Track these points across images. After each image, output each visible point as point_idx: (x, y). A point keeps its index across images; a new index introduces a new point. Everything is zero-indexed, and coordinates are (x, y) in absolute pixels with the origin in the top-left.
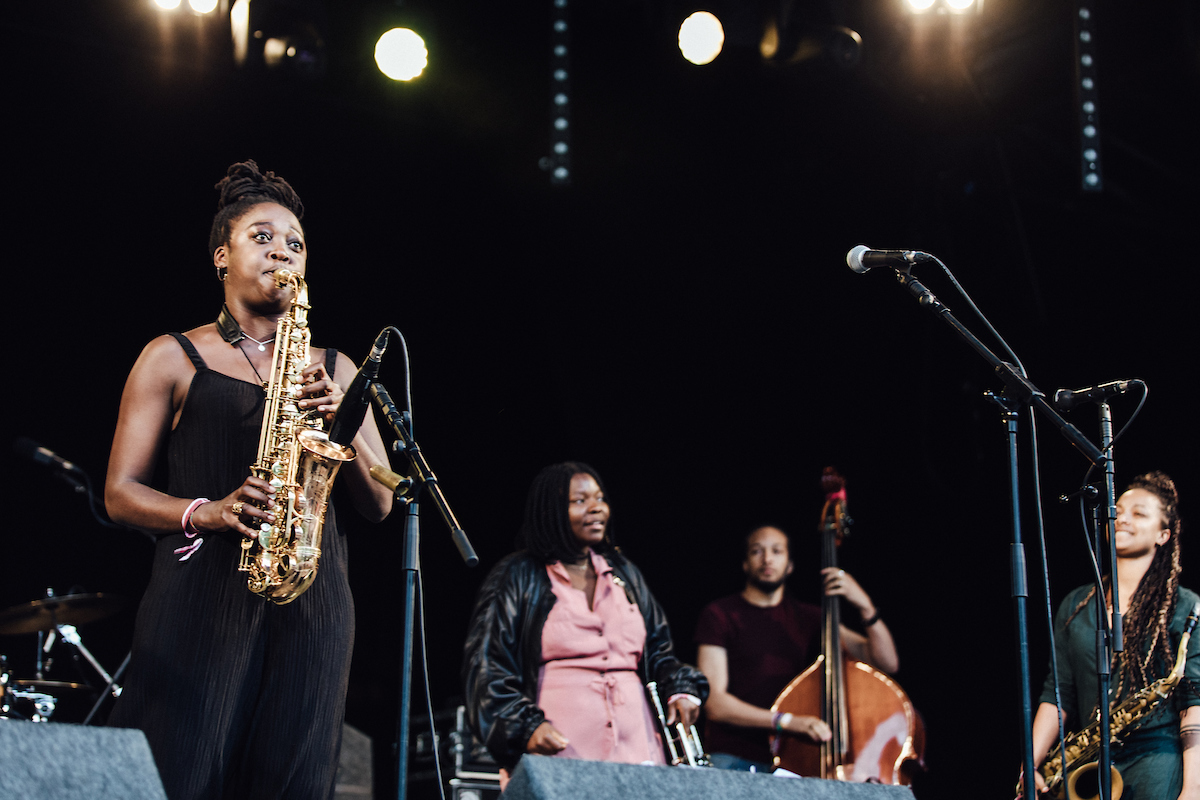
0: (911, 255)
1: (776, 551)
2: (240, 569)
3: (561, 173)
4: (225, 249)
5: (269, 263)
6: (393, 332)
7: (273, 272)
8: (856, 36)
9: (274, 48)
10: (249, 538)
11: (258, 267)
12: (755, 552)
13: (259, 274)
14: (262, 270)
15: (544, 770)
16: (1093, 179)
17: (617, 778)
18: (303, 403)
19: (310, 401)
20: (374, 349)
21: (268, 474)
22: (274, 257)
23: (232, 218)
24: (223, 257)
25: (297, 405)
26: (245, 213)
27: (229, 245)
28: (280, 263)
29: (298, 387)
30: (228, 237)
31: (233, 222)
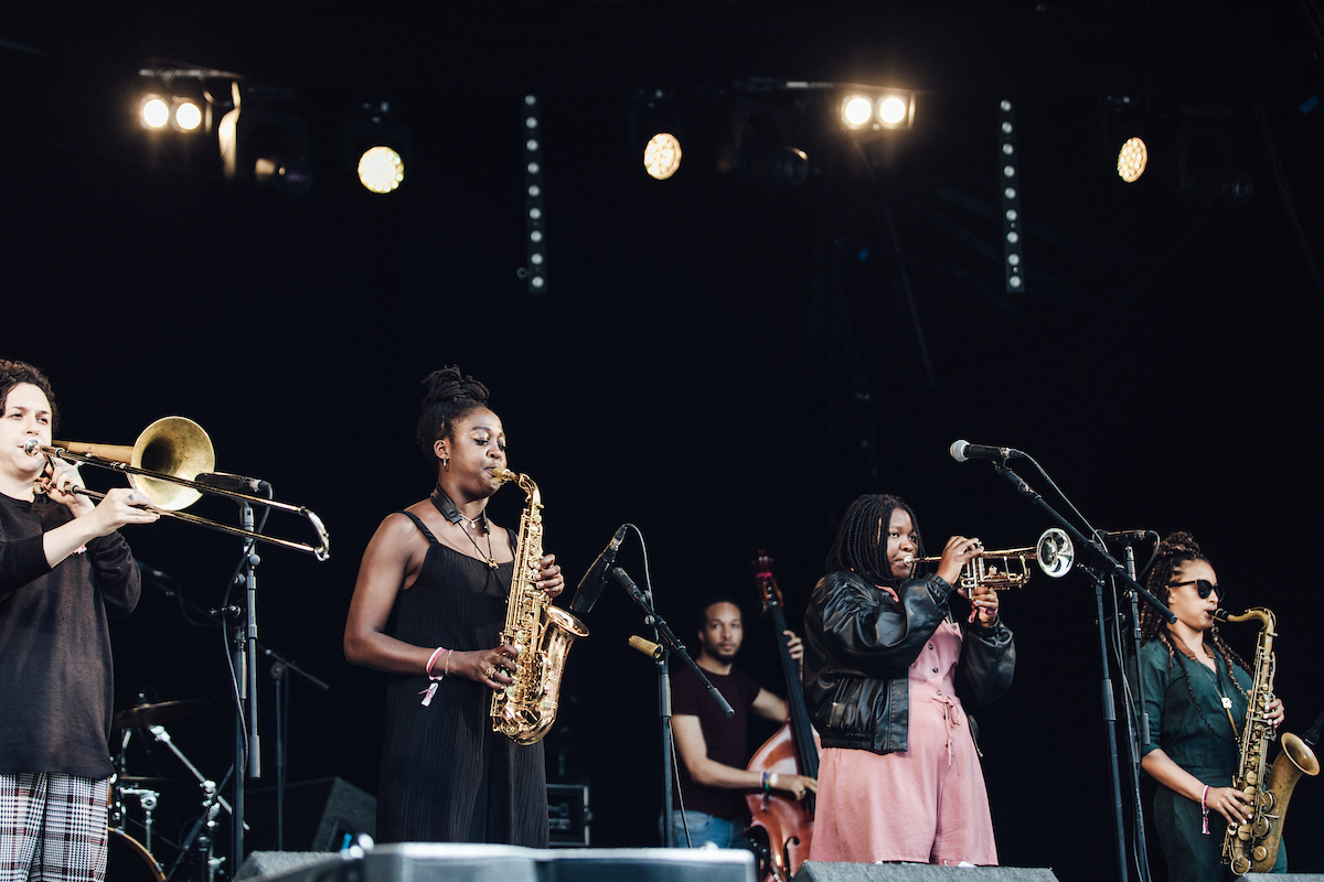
0: (1007, 451)
1: (733, 625)
3: (538, 282)
4: (446, 442)
5: (489, 461)
6: (630, 529)
7: (492, 469)
8: (803, 155)
9: (264, 167)
11: (482, 462)
12: (715, 626)
13: (481, 469)
14: (484, 466)
15: (820, 872)
16: (1015, 282)
17: (866, 875)
18: (540, 584)
19: (546, 582)
20: (614, 540)
21: (511, 640)
22: (492, 456)
23: (453, 418)
24: (442, 450)
25: (534, 585)
26: (465, 416)
27: (452, 441)
28: (496, 461)
29: (536, 571)
30: (449, 433)
31: (454, 422)
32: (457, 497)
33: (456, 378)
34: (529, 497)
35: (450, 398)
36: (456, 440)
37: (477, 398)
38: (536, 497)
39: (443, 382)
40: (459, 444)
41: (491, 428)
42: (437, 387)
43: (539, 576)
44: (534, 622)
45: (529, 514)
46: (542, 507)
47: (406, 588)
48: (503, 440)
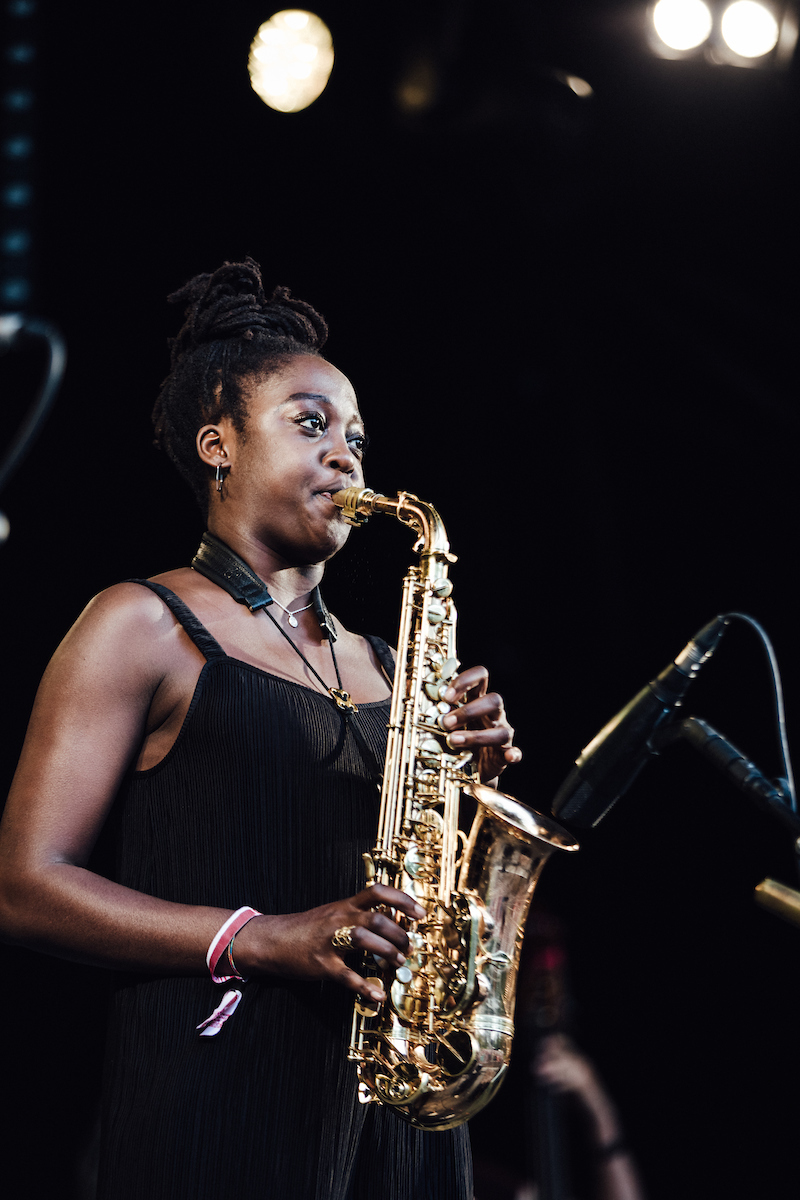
2: (351, 1057)
4: (225, 429)
5: (327, 475)
7: (333, 492)
10: (368, 1002)
11: (308, 477)
13: (306, 493)
14: (314, 486)
18: (459, 737)
19: (470, 734)
21: (393, 870)
22: (334, 465)
23: (243, 373)
24: (216, 446)
25: (441, 739)
26: (273, 369)
27: (240, 426)
28: (344, 477)
29: (444, 708)
30: (236, 410)
31: (246, 382)
32: (253, 552)
33: (252, 289)
34: (422, 541)
35: (236, 332)
36: (250, 422)
37: (301, 336)
38: (438, 540)
39: (221, 293)
40: (256, 433)
41: (333, 400)
42: (205, 305)
43: (452, 720)
44: (447, 826)
45: (421, 577)
46: (453, 559)
47: (145, 767)
48: (358, 428)
